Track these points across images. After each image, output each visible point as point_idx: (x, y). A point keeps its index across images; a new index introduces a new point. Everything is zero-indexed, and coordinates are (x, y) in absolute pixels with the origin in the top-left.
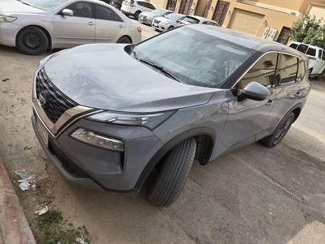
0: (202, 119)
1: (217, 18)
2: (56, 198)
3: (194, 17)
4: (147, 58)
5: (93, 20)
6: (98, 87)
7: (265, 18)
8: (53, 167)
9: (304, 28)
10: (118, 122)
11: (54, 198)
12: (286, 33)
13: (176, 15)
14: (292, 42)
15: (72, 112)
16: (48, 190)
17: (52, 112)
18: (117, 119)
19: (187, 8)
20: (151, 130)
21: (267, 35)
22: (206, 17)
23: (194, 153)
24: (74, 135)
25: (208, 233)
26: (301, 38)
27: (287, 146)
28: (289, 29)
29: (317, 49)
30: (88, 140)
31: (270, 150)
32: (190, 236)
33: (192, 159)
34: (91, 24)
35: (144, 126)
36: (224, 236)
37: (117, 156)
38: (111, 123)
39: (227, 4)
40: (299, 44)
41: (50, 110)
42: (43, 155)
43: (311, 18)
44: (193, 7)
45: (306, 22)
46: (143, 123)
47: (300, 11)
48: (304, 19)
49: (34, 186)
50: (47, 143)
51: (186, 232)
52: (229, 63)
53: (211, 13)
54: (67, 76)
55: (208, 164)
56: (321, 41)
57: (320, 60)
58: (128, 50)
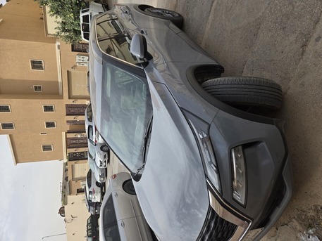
0: (181, 84)
1: (82, 111)
2: (316, 204)
3: (87, 131)
4: (139, 159)
5: (119, 223)
6: (183, 198)
7: (70, 70)
8: (282, 218)
9: (68, 34)
10: (214, 161)
11: (316, 206)
12: (77, 47)
13: (90, 149)
14: (83, 38)
15: (220, 211)
16: (309, 215)
17: (226, 233)
18: (211, 163)
19: (82, 141)
20: (210, 125)
21: (83, 62)
22: (84, 121)
23: (216, 79)
24: (243, 202)
25: (292, 38)
26: (77, 33)
27: (177, 4)
28: (72, 46)
29: (82, 15)
30: (242, 185)
31: (185, 17)
32: (302, 54)
33: (222, 79)
34: (123, 225)
35: (208, 134)
36: (289, 22)
37: (248, 151)
38: (217, 167)
39: (68, 107)
40: (82, 32)
41: (225, 235)
42: (272, 232)
43: (58, 30)
44: (79, 136)
45: (63, 34)
46: (205, 136)
47: (55, 43)
48: (61, 36)
49: (310, 231)
50: (260, 230)
51: (299, 60)
52: (119, 83)
53: (79, 118)
54: (182, 230)
55: (221, 64)
56: (74, 15)
57: (90, 9)
58: (137, 178)
